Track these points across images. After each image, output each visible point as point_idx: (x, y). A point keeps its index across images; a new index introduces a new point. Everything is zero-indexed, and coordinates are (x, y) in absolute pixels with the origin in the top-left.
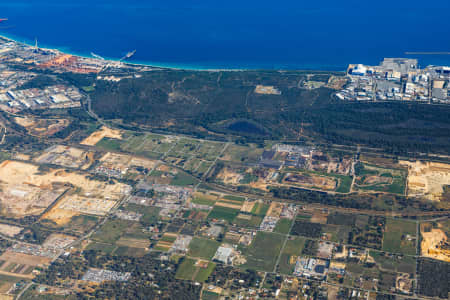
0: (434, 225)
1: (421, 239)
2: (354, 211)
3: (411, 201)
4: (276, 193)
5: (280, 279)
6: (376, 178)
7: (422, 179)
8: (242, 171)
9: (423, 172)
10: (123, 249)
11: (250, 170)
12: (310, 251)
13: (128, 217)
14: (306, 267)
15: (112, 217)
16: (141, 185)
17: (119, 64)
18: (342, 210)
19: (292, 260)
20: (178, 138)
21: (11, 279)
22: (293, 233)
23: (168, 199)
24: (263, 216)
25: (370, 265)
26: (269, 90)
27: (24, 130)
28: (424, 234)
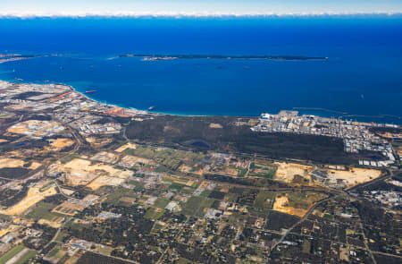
0: (284, 195)
1: (275, 201)
2: (244, 187)
3: (275, 182)
4: (206, 177)
5: (196, 219)
6: (260, 170)
7: (285, 171)
8: (192, 166)
9: (286, 168)
10: (121, 202)
11: (196, 165)
12: (215, 206)
13: (128, 187)
14: (211, 214)
15: (120, 187)
16: (140, 172)
17: (144, 112)
18: (238, 186)
19: (205, 210)
20: (164, 149)
21: (62, 216)
22: (210, 197)
23: (151, 179)
24: (196, 188)
25: (244, 214)
26: (218, 126)
27: (89, 144)
28: (277, 199)
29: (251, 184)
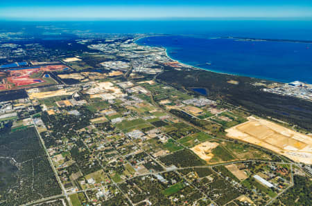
5: (118, 133)
6: (224, 118)
8: (173, 101)
13: (111, 102)
15: (106, 101)
16: (132, 97)
18: (187, 123)
20: (169, 88)
22: (152, 123)
23: (131, 101)
24: (152, 115)
26: (236, 83)
28: (206, 142)
29: (201, 126)
